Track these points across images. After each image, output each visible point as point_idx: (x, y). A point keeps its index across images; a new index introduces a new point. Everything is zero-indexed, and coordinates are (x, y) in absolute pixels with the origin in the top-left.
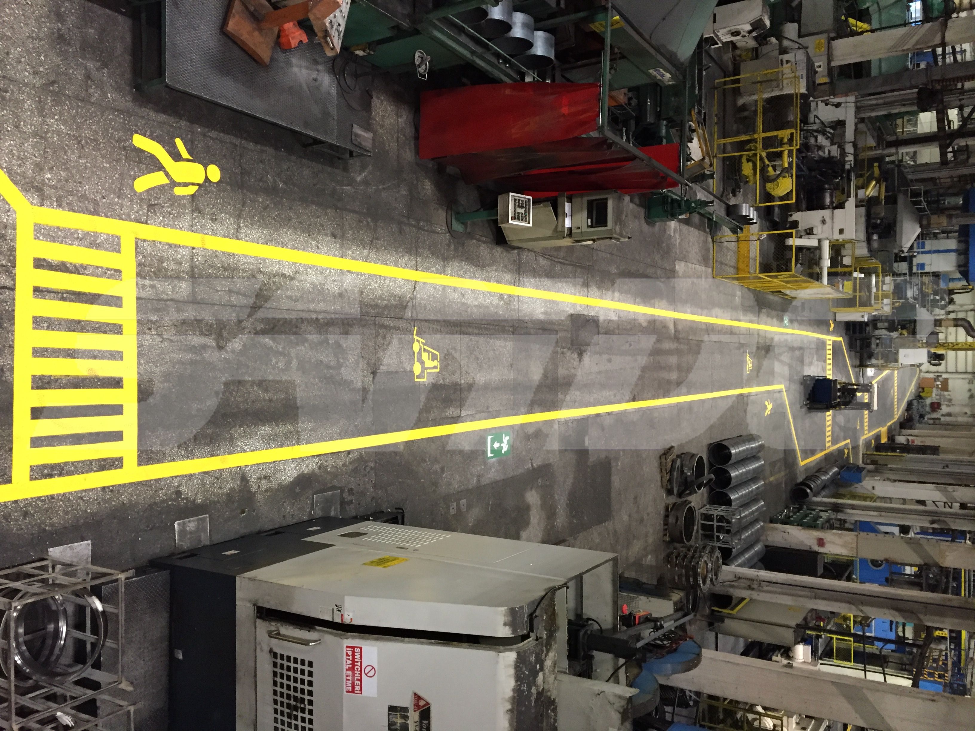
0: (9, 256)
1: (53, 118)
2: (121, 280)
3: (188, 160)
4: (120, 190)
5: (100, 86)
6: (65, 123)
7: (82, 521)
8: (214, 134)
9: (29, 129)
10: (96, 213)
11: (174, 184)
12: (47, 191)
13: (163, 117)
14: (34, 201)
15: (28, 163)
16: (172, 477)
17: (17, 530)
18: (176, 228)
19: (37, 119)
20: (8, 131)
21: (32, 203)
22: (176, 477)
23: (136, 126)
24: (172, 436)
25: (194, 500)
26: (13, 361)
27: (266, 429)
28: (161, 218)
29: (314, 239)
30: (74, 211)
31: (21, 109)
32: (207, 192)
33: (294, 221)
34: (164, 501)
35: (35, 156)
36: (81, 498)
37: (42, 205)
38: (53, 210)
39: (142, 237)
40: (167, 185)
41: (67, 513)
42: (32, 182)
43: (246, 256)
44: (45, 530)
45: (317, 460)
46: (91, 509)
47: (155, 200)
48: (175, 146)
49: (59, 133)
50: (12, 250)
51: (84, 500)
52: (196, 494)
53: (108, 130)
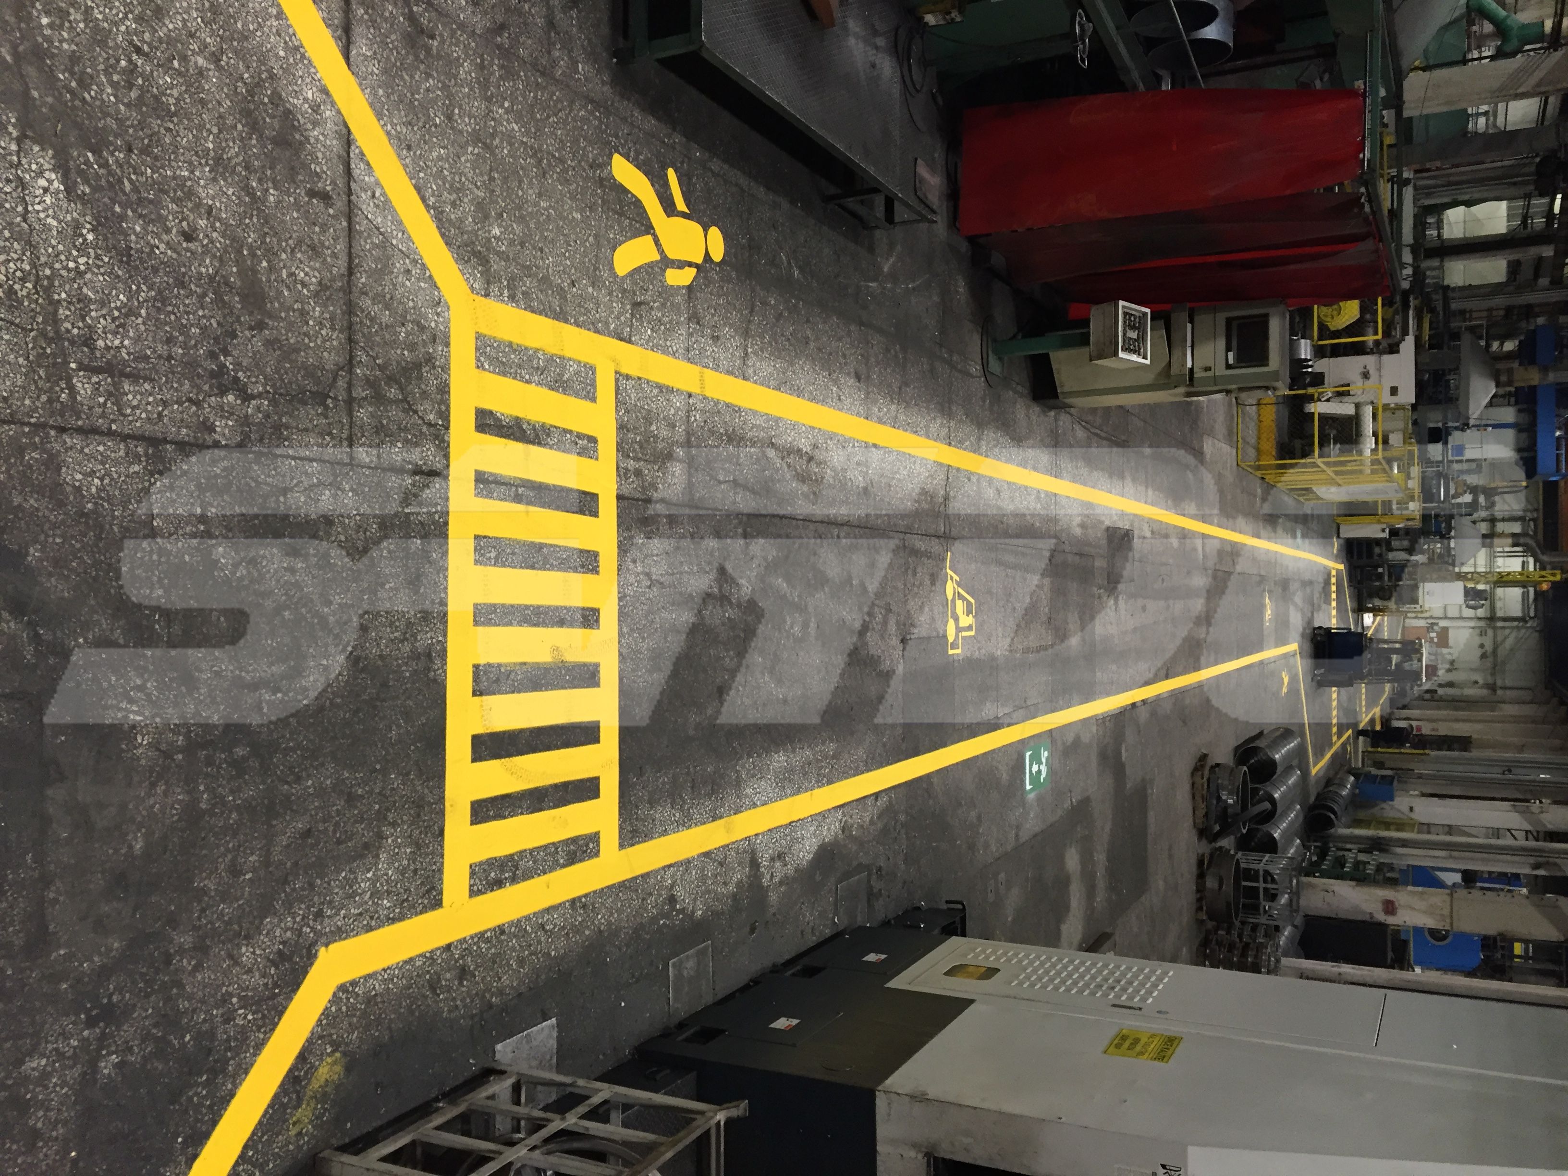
0: (439, 404)
1: (502, 106)
2: (597, 459)
3: (684, 215)
4: (595, 270)
5: (568, 48)
6: (519, 119)
7: (543, 977)
8: (716, 165)
9: (466, 125)
10: (561, 316)
11: (666, 262)
12: (497, 265)
13: (650, 123)
14: (476, 286)
15: (466, 200)
16: (664, 868)
17: (450, 1011)
18: (668, 354)
19: (478, 106)
20: (436, 126)
21: (472, 288)
22: (670, 866)
23: (617, 137)
24: (664, 783)
25: (693, 912)
26: (445, 635)
27: (779, 760)
28: (649, 332)
29: (836, 382)
30: (533, 311)
31: (455, 77)
32: (708, 282)
33: (812, 345)
34: (654, 920)
35: (478, 188)
36: (542, 926)
37: (487, 295)
38: (504, 305)
39: (624, 370)
40: (657, 262)
41: (521, 962)
42: (473, 243)
43: (755, 413)
44: (490, 1006)
45: (839, 815)
46: (556, 949)
47: (642, 294)
48: (666, 184)
49: (510, 138)
50: (444, 389)
51: (546, 931)
52: (695, 900)
53: (578, 140)
